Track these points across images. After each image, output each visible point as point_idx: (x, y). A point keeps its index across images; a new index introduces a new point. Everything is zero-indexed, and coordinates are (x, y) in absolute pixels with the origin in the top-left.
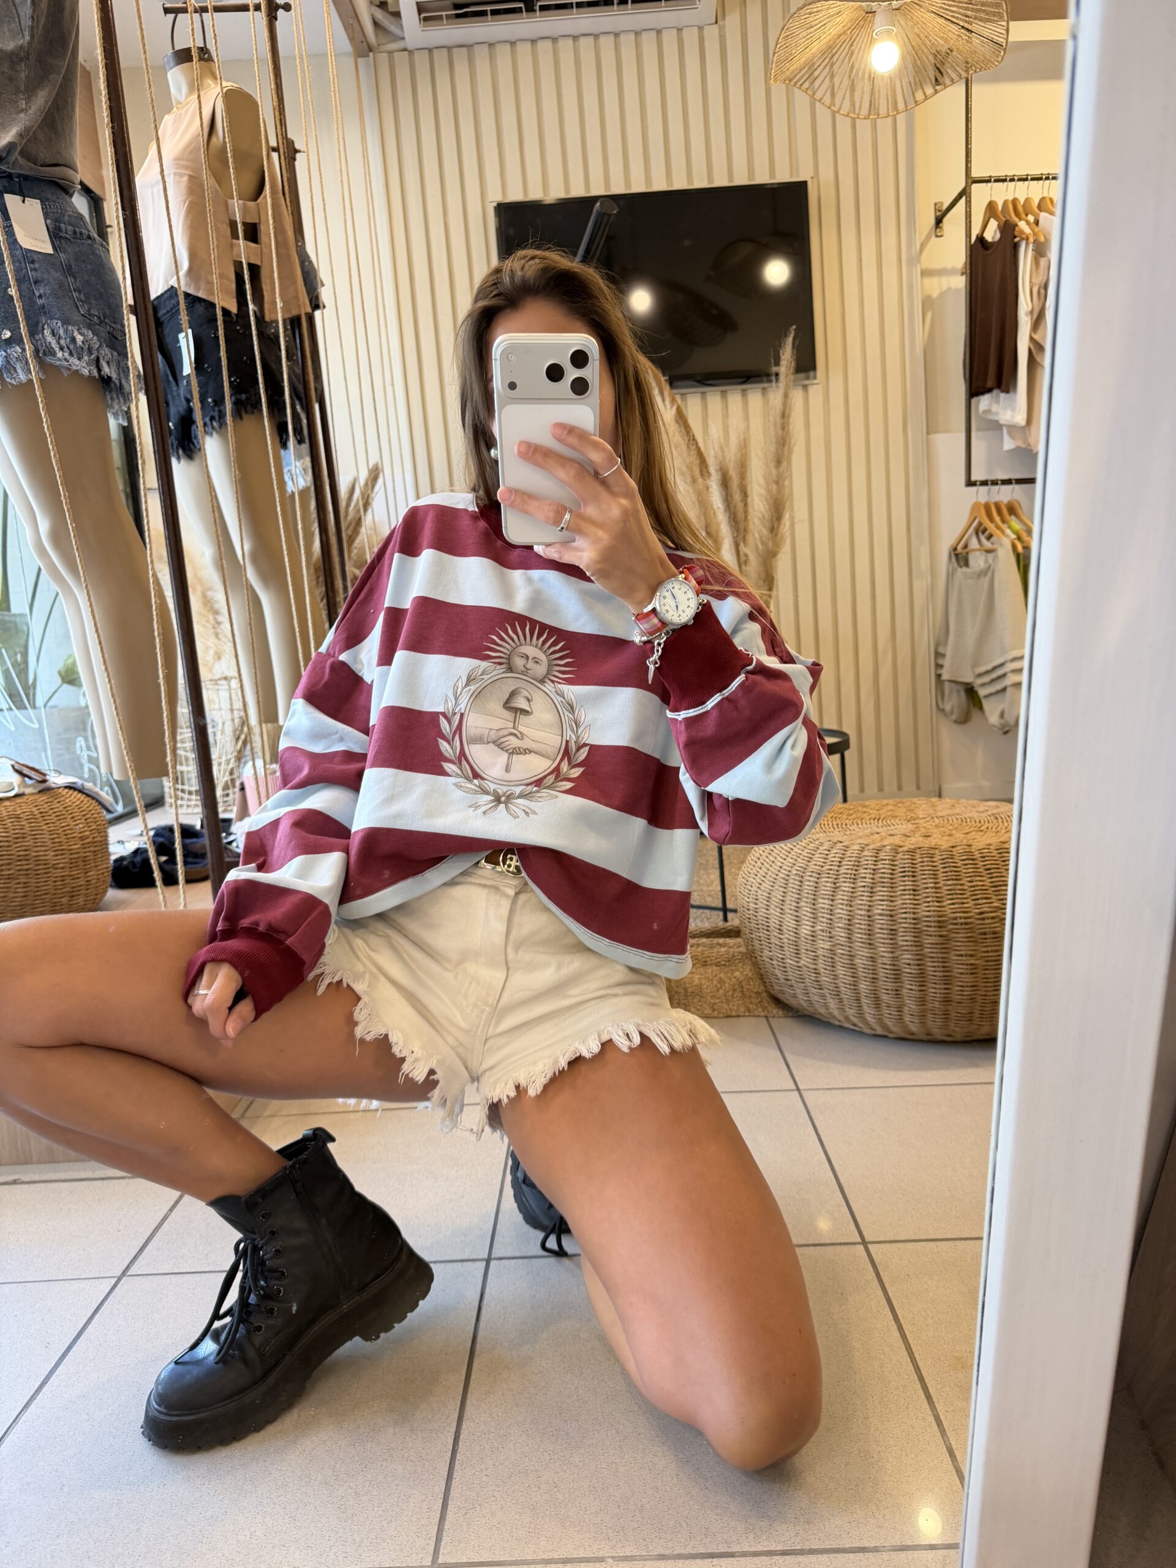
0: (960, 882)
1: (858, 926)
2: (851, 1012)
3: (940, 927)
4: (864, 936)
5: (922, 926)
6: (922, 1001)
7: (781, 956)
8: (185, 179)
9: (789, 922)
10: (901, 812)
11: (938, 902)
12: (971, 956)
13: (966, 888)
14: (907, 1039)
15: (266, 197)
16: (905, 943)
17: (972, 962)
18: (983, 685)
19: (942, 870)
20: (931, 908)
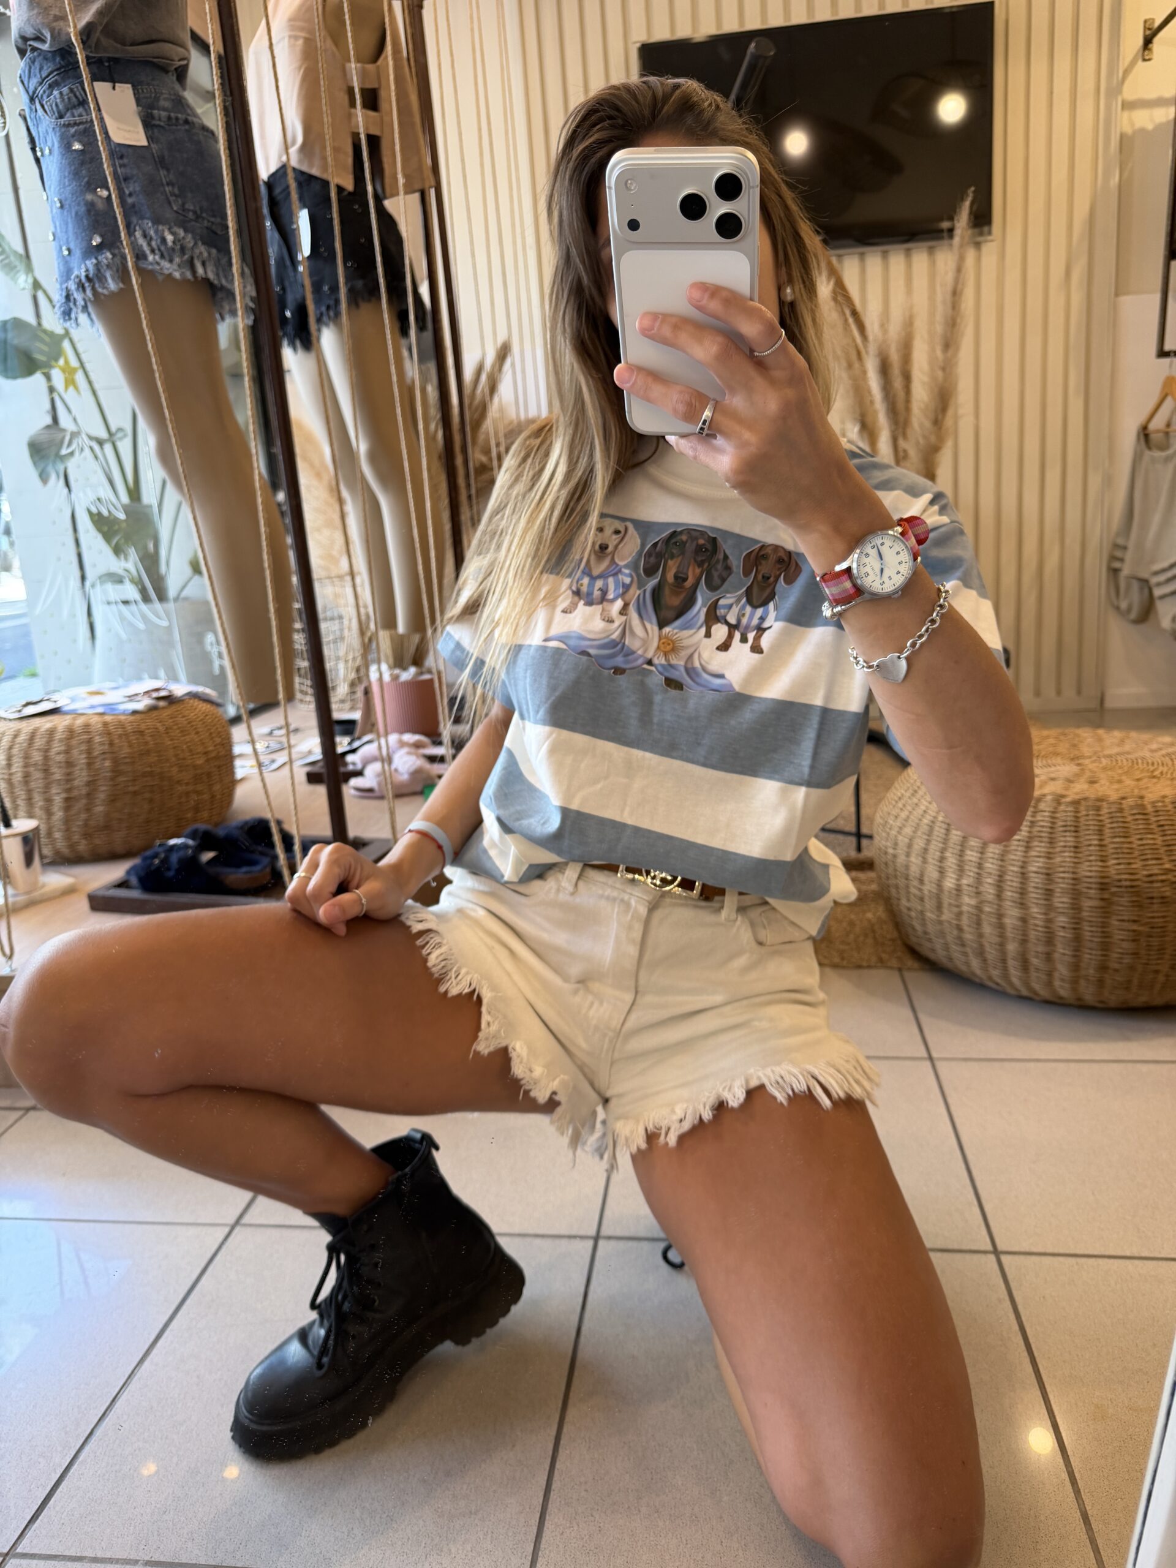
0: (1128, 840)
1: (1009, 883)
2: (995, 973)
3: (1102, 889)
4: (1015, 895)
5: (1082, 887)
6: (1076, 967)
7: (919, 908)
8: (300, 42)
9: (932, 873)
10: (1063, 748)
11: (1102, 861)
12: (1134, 921)
13: (1134, 846)
14: (1055, 1003)
15: (386, 57)
16: (1061, 905)
17: (1135, 927)
18: (1159, 584)
19: (1109, 826)
20: (1093, 869)
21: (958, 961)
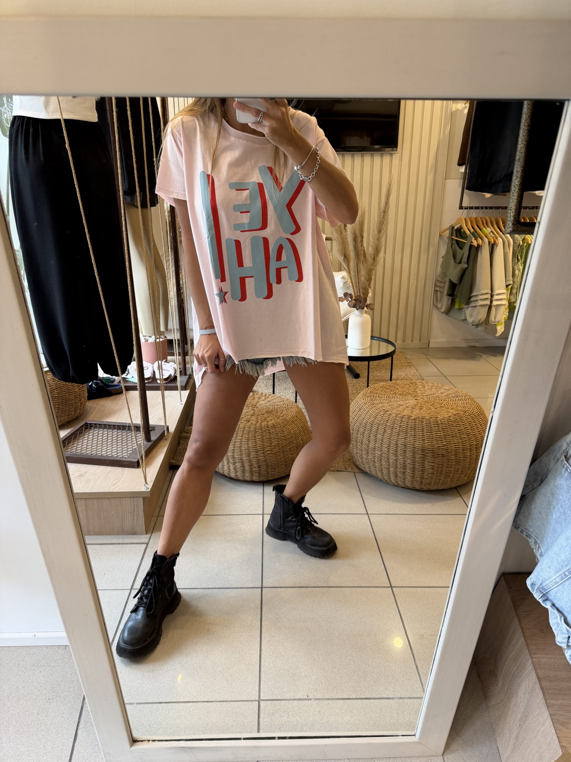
0: (432, 434)
1: (392, 447)
2: (386, 478)
3: (422, 451)
5: (416, 450)
6: (413, 477)
7: (361, 453)
9: (365, 441)
11: (423, 441)
12: (433, 462)
16: (409, 456)
17: (433, 465)
19: (426, 428)
20: (420, 444)
21: (373, 473)
